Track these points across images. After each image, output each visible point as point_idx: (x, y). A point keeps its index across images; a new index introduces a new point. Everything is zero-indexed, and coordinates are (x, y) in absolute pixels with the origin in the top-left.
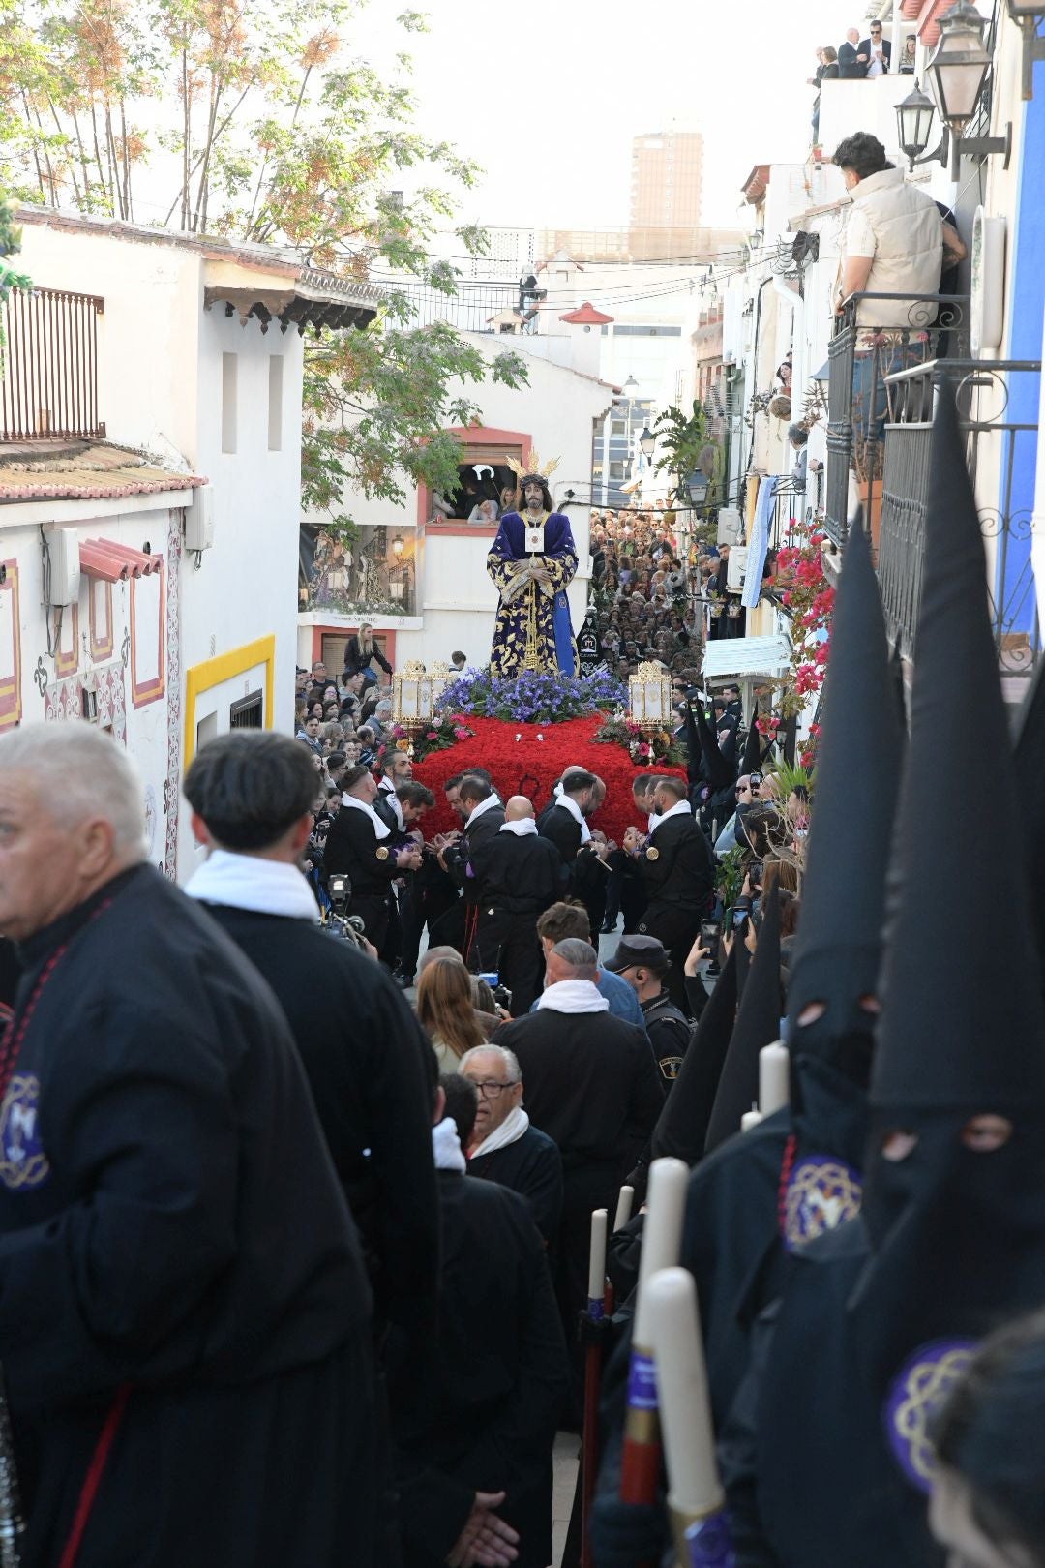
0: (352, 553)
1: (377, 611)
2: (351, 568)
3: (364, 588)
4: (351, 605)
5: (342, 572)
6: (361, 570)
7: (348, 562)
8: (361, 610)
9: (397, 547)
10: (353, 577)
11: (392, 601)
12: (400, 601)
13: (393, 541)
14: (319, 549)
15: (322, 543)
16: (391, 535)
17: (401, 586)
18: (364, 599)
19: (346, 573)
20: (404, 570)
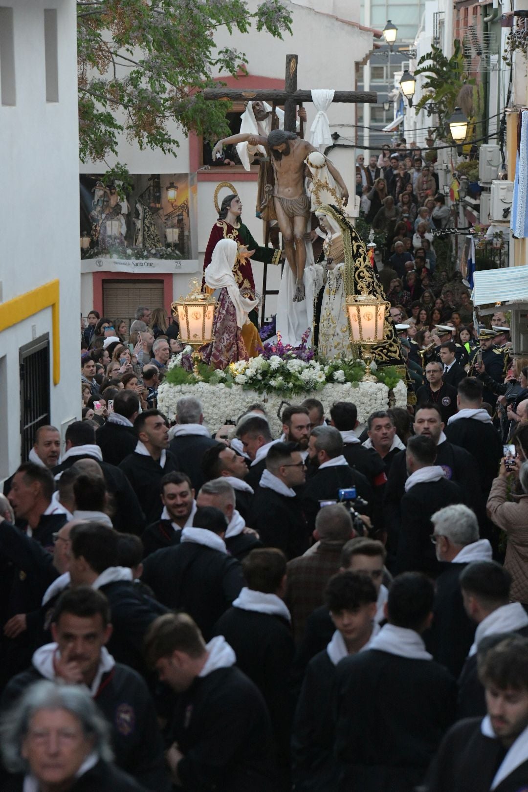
0: (128, 201)
1: (155, 256)
2: (128, 217)
3: (140, 234)
4: (129, 251)
5: (119, 220)
6: (137, 217)
7: (125, 210)
8: (139, 255)
9: (171, 194)
10: (130, 225)
11: (168, 245)
12: (176, 246)
13: (167, 189)
14: (96, 199)
15: (99, 193)
16: (165, 183)
17: (176, 231)
18: (141, 245)
19: (123, 221)
20: (178, 216)
